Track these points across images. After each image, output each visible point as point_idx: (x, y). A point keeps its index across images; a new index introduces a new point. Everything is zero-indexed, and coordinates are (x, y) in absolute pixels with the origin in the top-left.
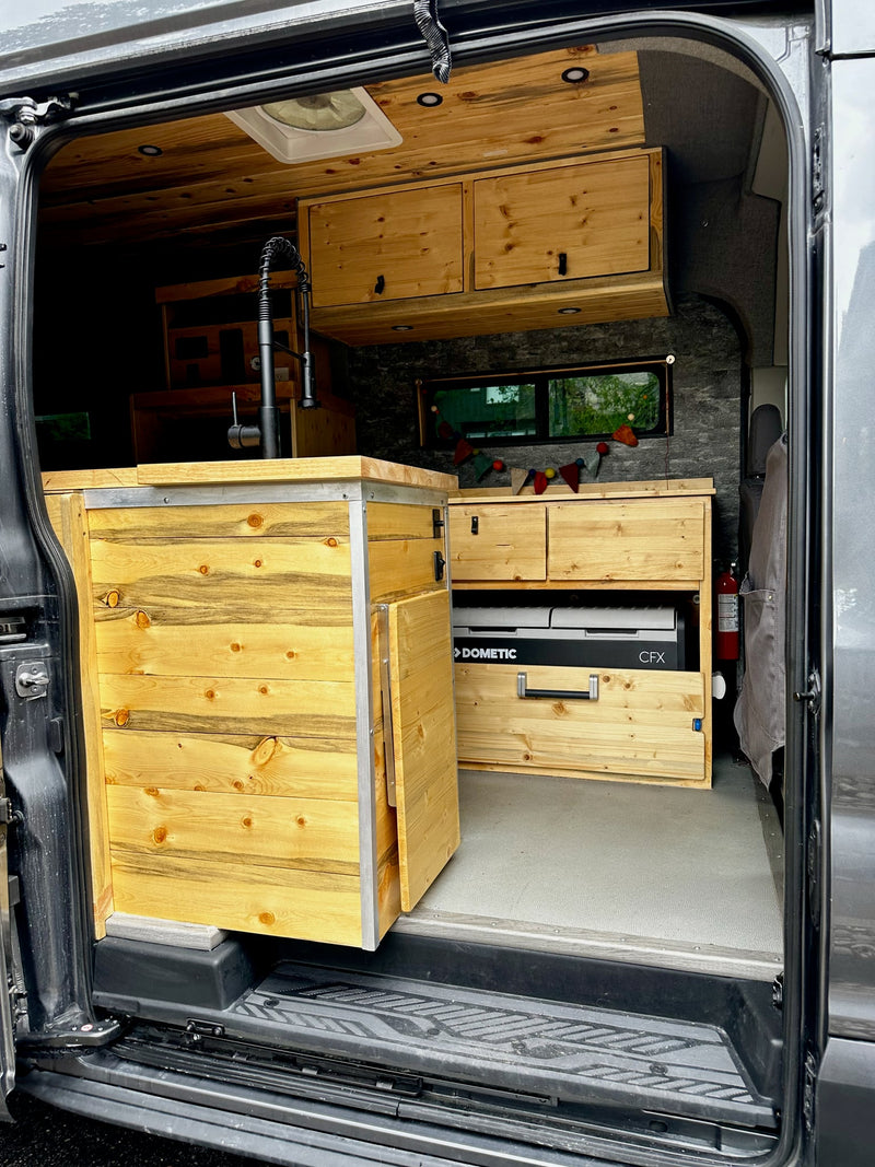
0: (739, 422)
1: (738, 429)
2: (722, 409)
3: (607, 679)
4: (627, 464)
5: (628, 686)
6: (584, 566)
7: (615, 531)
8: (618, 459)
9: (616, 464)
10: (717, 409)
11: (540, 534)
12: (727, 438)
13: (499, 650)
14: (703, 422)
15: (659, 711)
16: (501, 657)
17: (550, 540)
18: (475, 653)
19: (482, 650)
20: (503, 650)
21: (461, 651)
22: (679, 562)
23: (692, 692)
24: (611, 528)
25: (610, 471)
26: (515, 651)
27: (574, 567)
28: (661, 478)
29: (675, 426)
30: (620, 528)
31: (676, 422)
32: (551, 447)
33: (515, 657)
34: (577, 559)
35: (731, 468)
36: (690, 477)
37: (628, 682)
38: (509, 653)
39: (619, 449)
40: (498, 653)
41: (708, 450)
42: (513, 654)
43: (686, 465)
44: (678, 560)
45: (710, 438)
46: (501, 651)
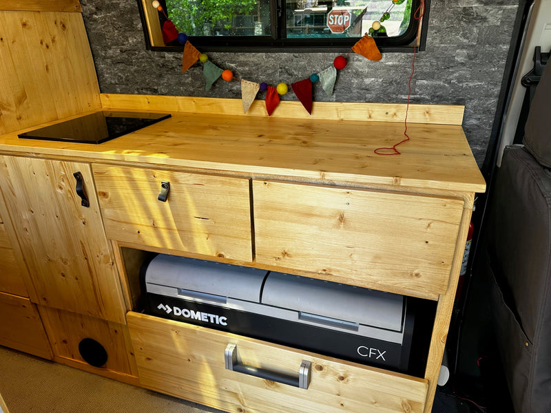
0: (509, 39)
1: (506, 47)
2: (491, 19)
3: (320, 368)
4: (368, 81)
5: (342, 378)
6: (297, 255)
7: (334, 221)
8: (358, 74)
9: (355, 81)
10: (484, 19)
11: (244, 211)
12: (490, 58)
13: (209, 315)
14: (464, 36)
15: (373, 406)
16: (212, 321)
17: (255, 220)
18: (186, 313)
19: (192, 312)
20: (214, 316)
21: (172, 309)
22: (416, 271)
23: (413, 398)
24: (331, 217)
25: (349, 90)
26: (225, 319)
27: (285, 254)
28: (403, 101)
29: (429, 39)
30: (342, 219)
31: (430, 33)
32: (285, 55)
33: (225, 324)
34: (289, 246)
35: (488, 96)
36: (437, 103)
37: (342, 375)
38: (220, 320)
39: (360, 62)
40: (209, 318)
41: (464, 72)
42: (223, 321)
43: (436, 87)
44: (417, 268)
45: (469, 57)
46: (212, 316)
